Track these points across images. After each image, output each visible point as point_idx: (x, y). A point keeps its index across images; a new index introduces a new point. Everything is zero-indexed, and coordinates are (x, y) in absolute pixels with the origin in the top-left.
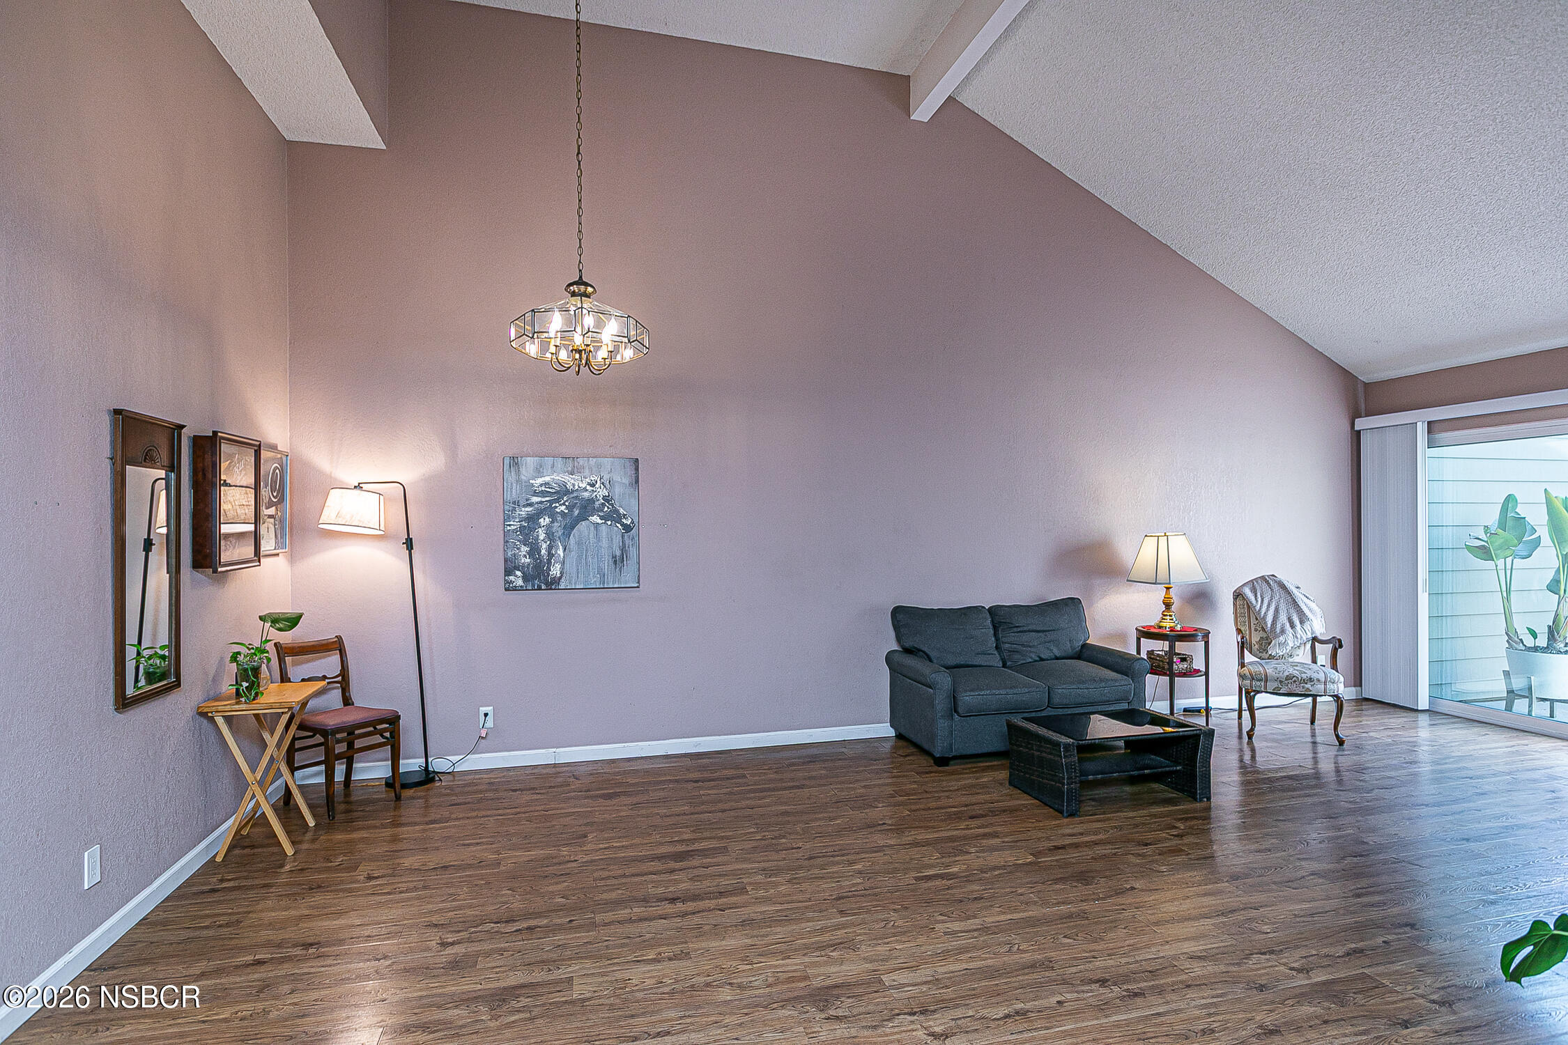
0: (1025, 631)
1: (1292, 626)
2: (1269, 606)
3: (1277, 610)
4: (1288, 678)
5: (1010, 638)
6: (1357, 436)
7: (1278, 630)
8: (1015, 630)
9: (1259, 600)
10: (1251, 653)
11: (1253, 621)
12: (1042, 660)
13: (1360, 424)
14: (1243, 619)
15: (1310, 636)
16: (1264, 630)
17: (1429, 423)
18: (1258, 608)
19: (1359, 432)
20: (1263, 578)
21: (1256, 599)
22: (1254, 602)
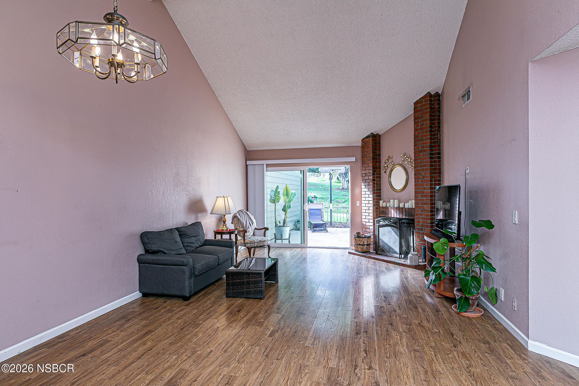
0: (191, 237)
1: (251, 225)
2: (244, 220)
3: (246, 221)
4: (260, 241)
5: (186, 240)
6: (247, 166)
7: (247, 227)
8: (188, 237)
9: (242, 218)
10: (240, 236)
11: (240, 224)
12: (197, 248)
13: (248, 163)
14: (237, 225)
15: (254, 228)
16: (243, 228)
17: (266, 164)
18: (242, 221)
19: (248, 165)
20: (240, 210)
21: (241, 218)
22: (240, 219)
